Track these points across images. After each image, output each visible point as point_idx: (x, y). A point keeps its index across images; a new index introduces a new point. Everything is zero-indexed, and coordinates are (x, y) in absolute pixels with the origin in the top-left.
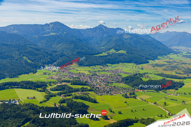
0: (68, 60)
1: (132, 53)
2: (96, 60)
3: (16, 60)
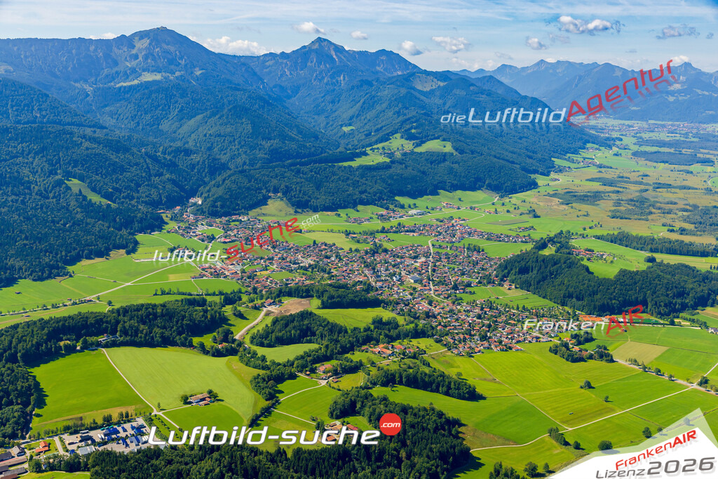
1: (472, 153)
2: (356, 184)
3: (41, 195)
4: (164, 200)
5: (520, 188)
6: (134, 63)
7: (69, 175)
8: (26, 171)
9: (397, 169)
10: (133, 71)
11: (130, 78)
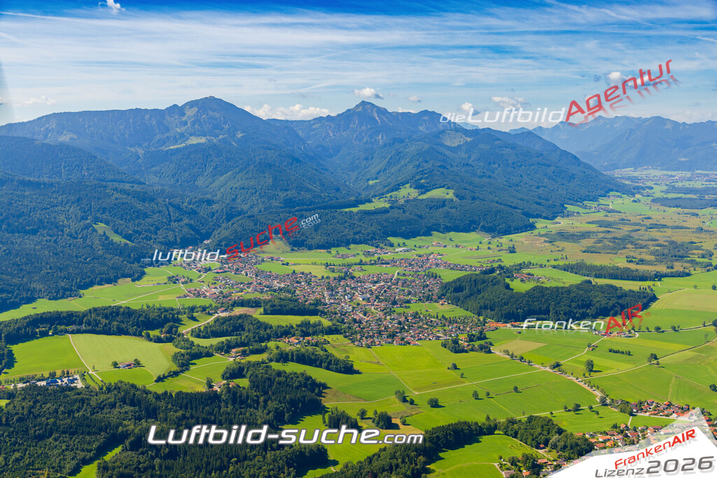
0: (253, 230)
1: (474, 199)
2: (352, 226)
3: (71, 236)
4: (179, 240)
5: (514, 230)
6: (183, 129)
7: (96, 220)
8: (62, 217)
9: (395, 214)
10: (182, 135)
11: (179, 142)
